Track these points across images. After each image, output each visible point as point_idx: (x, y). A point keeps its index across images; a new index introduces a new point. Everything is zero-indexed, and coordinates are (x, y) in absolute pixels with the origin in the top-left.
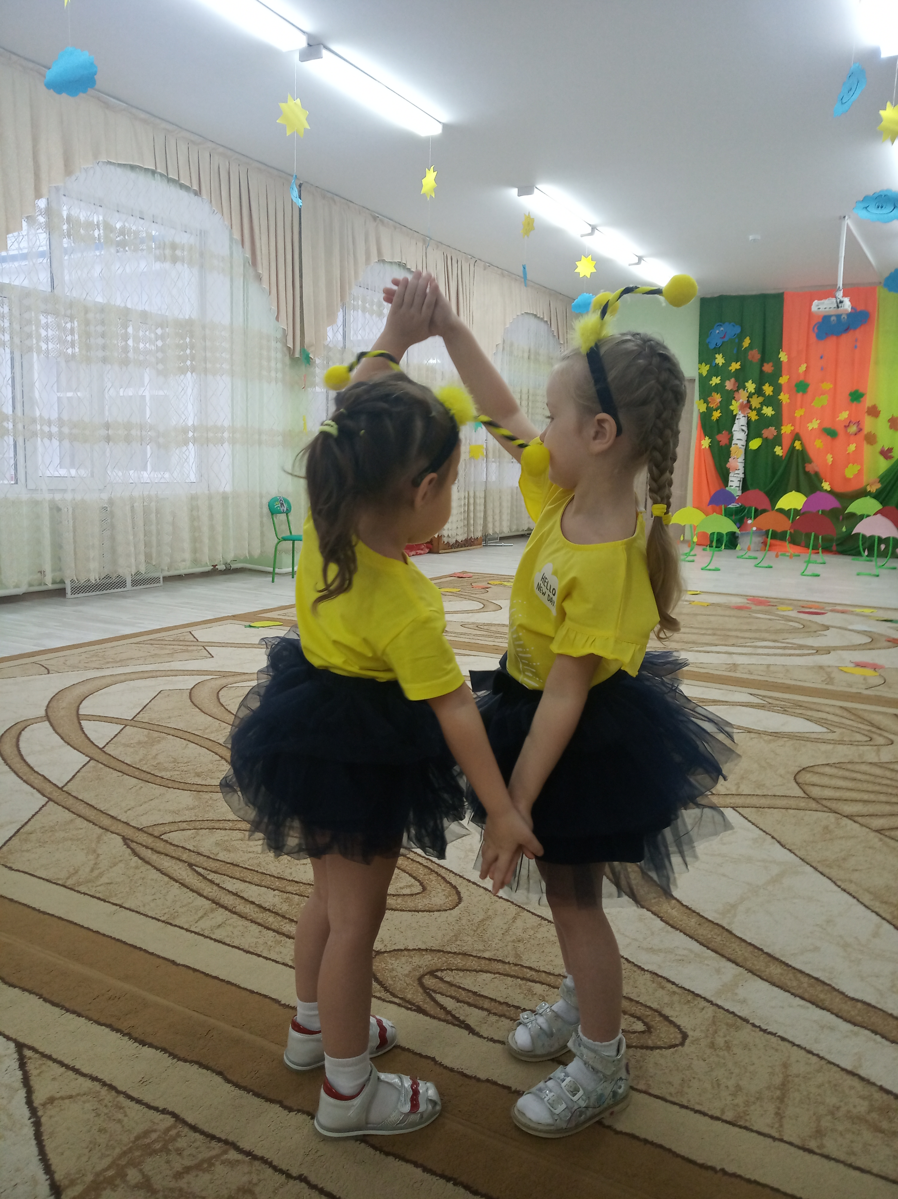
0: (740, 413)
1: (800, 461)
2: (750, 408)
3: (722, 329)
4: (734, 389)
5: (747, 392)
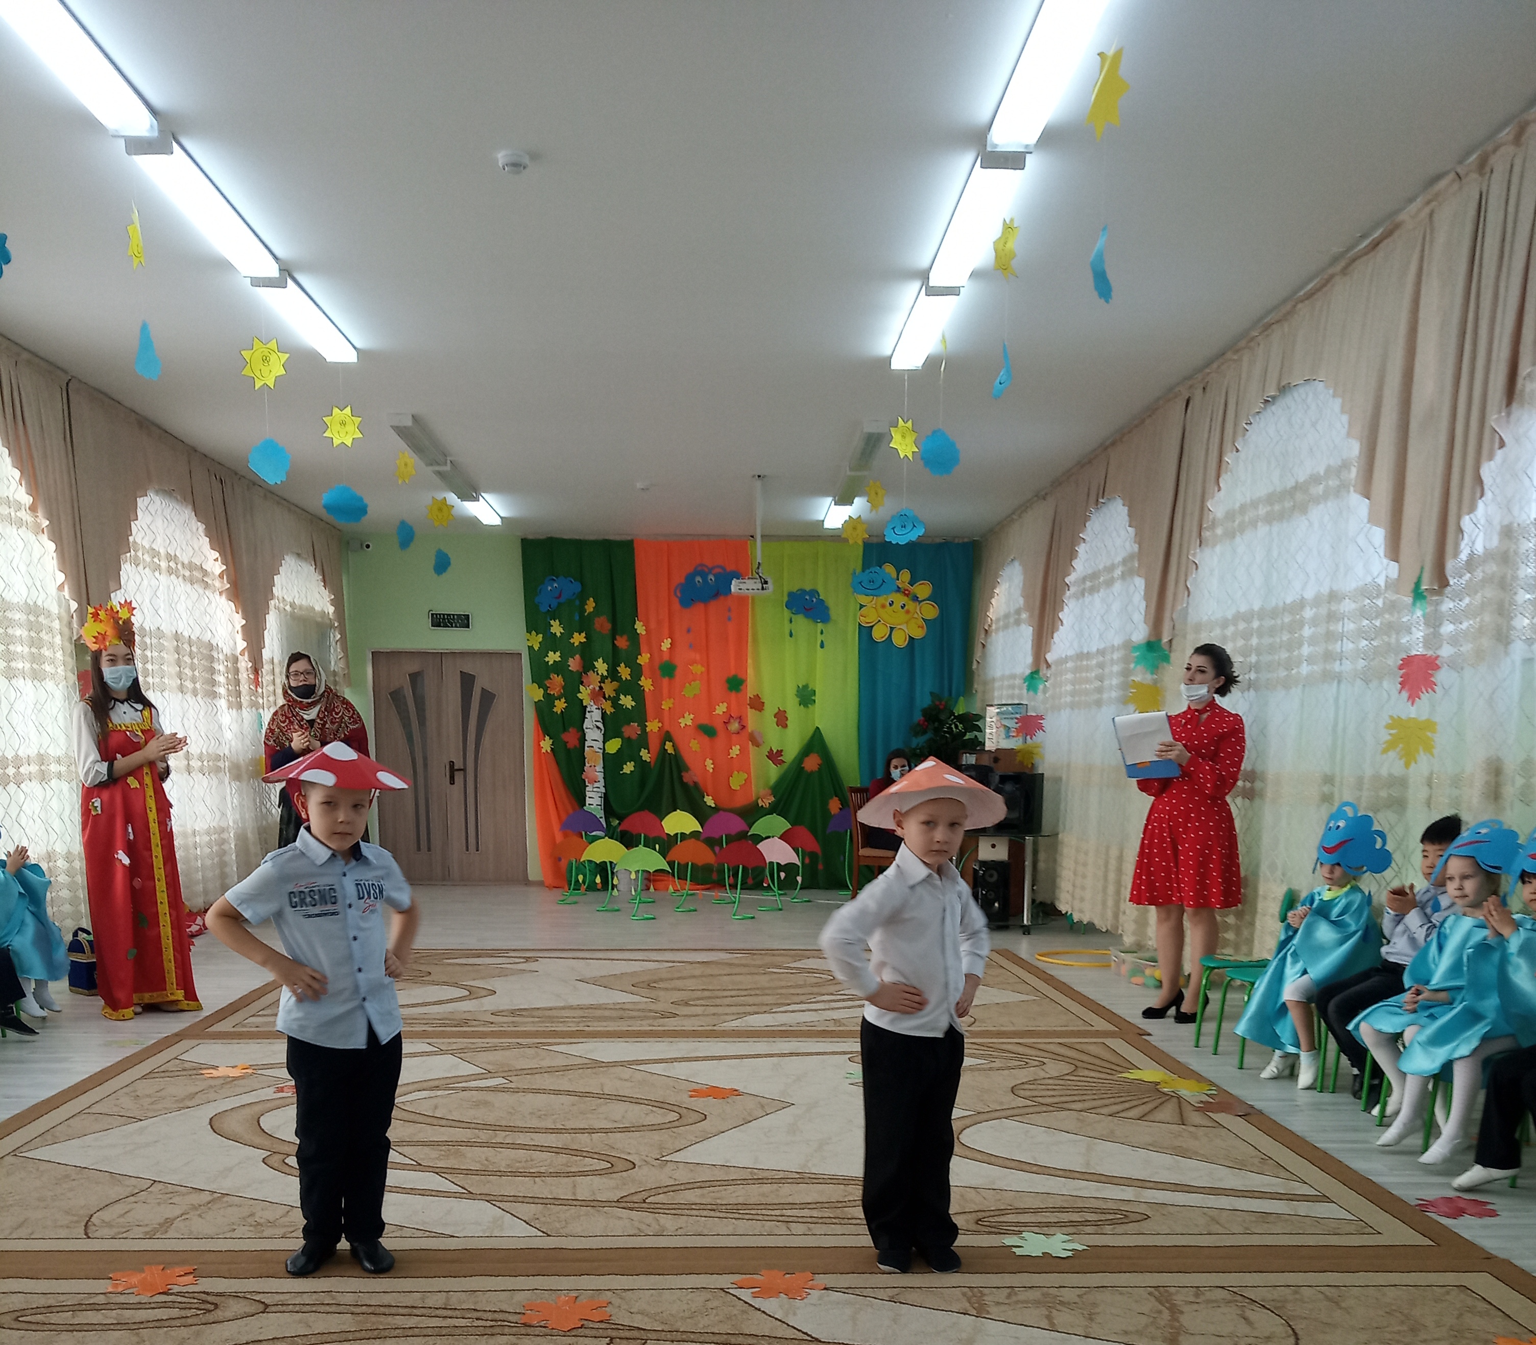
0: (592, 703)
1: (674, 768)
2: (604, 698)
3: (555, 585)
4: (581, 670)
5: (598, 674)
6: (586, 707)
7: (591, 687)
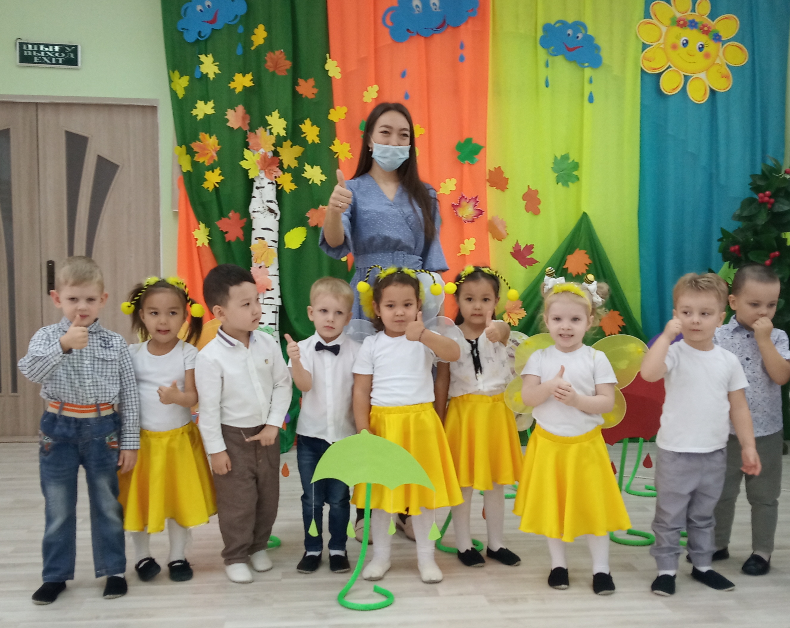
0: (262, 175)
2: (281, 167)
4: (246, 128)
5: (271, 133)
6: (253, 181)
7: (262, 151)
